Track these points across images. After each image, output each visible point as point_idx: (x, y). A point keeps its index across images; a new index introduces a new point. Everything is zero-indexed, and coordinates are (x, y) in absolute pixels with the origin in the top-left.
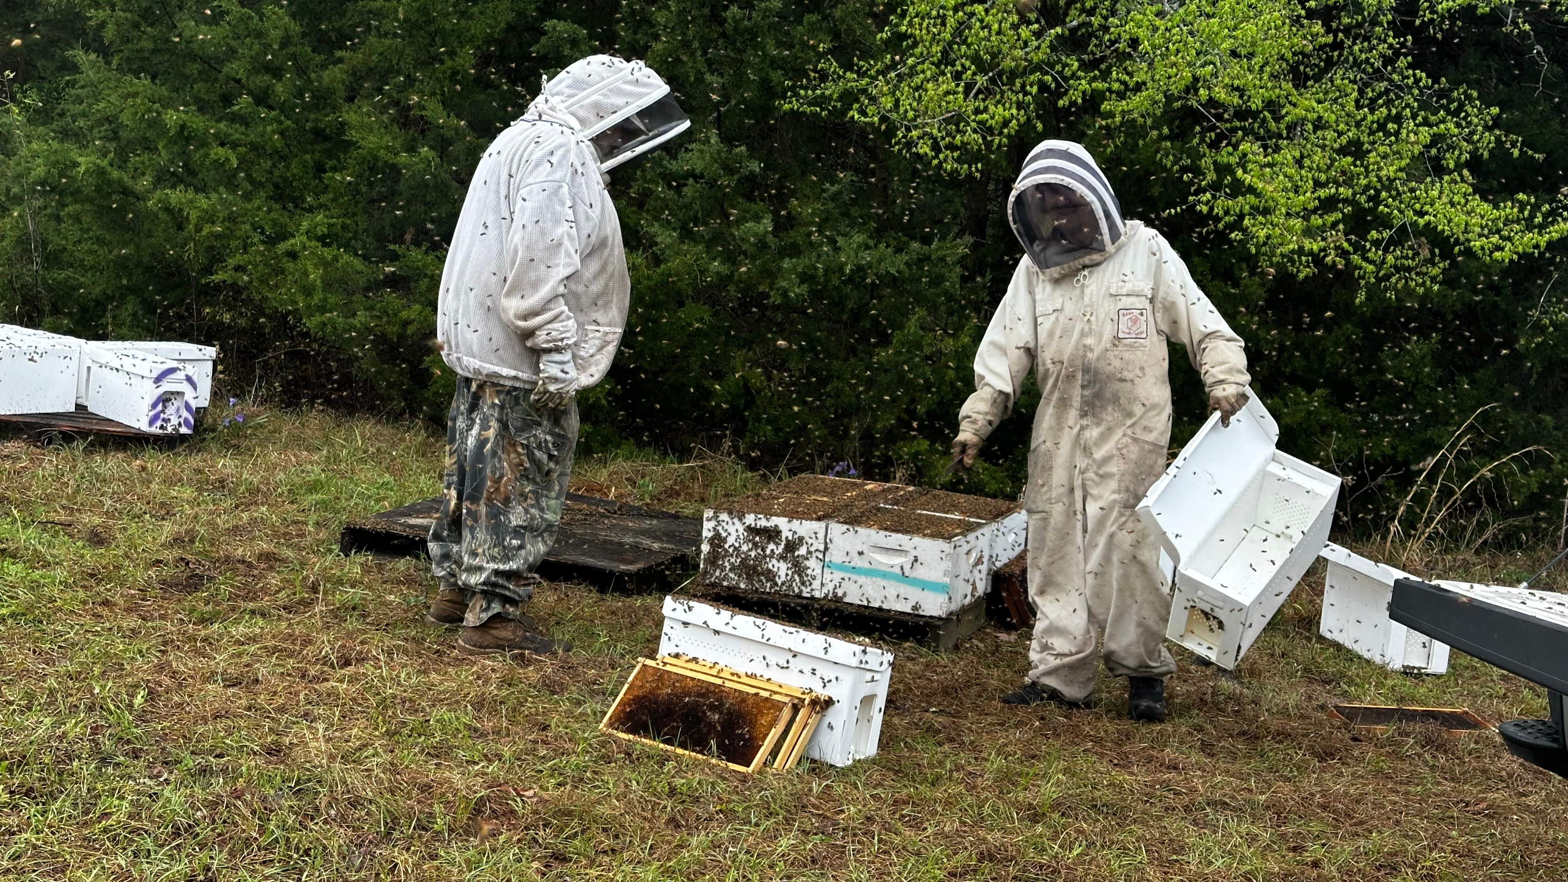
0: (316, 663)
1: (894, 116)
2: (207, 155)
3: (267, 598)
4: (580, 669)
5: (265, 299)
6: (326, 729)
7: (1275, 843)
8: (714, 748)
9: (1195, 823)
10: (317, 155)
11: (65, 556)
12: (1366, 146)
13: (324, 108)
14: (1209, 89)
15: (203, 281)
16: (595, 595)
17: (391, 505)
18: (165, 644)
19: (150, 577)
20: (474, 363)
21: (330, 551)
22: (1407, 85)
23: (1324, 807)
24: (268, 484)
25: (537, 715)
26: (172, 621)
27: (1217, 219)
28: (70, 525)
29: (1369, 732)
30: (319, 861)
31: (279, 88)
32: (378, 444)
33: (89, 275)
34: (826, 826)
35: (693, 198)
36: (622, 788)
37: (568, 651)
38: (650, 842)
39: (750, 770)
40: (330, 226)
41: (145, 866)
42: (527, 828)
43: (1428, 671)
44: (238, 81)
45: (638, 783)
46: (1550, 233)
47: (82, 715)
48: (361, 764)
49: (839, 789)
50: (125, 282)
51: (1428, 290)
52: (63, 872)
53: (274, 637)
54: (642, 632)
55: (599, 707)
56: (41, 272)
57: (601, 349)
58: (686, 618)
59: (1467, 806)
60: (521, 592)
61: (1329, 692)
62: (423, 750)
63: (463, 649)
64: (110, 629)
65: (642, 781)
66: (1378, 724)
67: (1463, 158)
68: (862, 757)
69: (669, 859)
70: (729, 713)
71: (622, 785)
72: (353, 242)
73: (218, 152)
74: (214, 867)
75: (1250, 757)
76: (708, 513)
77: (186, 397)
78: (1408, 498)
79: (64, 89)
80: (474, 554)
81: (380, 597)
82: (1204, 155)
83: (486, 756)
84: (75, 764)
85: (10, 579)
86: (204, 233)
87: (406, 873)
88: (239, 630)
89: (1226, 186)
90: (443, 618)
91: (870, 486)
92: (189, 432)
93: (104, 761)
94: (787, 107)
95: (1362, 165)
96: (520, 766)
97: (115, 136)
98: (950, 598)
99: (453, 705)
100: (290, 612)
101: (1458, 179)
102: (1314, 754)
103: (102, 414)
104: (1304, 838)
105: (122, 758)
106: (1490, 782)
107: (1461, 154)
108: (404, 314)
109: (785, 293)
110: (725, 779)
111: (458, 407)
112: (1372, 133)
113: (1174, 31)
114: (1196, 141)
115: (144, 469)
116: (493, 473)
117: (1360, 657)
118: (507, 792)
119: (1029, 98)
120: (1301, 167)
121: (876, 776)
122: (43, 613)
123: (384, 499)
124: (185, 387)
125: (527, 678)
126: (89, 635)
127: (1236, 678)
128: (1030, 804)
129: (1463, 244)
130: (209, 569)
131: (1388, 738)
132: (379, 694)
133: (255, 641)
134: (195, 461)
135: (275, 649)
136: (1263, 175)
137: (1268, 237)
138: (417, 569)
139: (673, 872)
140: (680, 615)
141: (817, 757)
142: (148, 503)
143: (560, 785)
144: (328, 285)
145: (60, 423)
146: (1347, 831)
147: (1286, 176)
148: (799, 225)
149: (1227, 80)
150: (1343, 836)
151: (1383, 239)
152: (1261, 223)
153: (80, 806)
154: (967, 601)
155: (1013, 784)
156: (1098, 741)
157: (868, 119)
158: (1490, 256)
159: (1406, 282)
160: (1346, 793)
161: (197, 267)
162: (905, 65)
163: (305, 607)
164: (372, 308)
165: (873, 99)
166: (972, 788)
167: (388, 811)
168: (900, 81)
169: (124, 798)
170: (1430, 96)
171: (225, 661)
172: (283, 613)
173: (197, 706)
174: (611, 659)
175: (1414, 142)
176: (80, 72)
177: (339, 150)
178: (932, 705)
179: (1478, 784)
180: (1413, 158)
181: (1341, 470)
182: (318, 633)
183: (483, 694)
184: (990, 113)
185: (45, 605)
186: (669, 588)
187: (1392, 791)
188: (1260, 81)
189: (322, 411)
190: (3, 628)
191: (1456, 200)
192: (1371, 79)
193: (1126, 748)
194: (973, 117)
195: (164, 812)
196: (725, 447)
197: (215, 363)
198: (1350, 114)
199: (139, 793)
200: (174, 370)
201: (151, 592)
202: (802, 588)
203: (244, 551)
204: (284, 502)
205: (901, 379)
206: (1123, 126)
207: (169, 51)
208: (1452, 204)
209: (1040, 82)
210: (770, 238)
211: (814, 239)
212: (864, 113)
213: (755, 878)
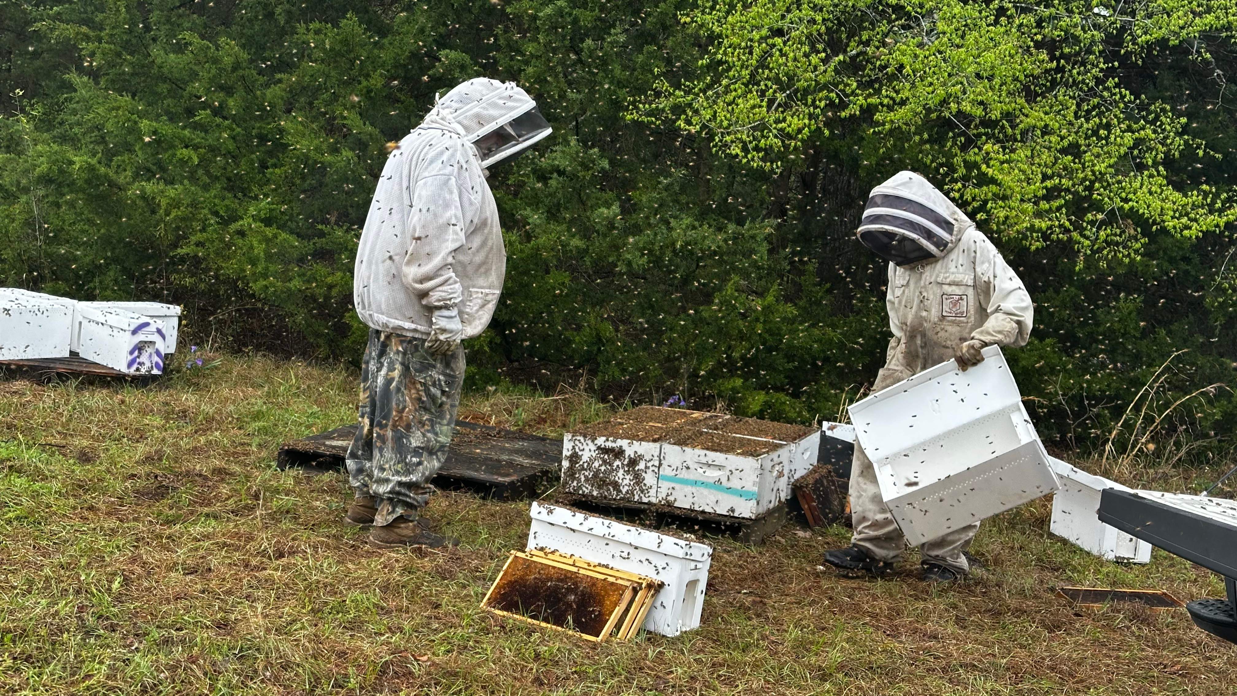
0: (256, 556)
1: (712, 125)
2: (174, 155)
3: (219, 504)
4: (466, 560)
5: (220, 268)
6: (264, 608)
8: (571, 622)
9: (950, 681)
11: (60, 471)
12: (1083, 147)
13: (267, 118)
14: (958, 103)
15: (171, 254)
16: (478, 501)
17: (318, 430)
18: (137, 540)
19: (127, 488)
20: (383, 319)
21: (270, 467)
22: (1115, 101)
23: (1052, 669)
24: (221, 413)
25: (431, 596)
26: (143, 522)
28: (64, 447)
29: (1088, 609)
31: (231, 102)
32: (308, 382)
33: (82, 249)
34: (659, 684)
35: (557, 188)
36: (498, 654)
39: (599, 639)
40: (271, 210)
42: (422, 686)
43: (1135, 561)
44: (200, 98)
45: (510, 650)
46: (1227, 215)
47: (71, 597)
48: (291, 636)
49: (669, 654)
50: (109, 254)
51: (1133, 261)
53: (223, 535)
54: (516, 530)
55: (480, 590)
56: (43, 247)
57: (483, 306)
58: (551, 519)
59: (1165, 668)
61: (1057, 578)
62: (341, 624)
63: (373, 545)
64: (95, 529)
65: (513, 649)
66: (1095, 602)
67: (1159, 157)
68: (688, 629)
70: (583, 594)
71: (498, 652)
72: (289, 223)
73: (183, 153)
75: (994, 629)
76: (567, 437)
77: (157, 346)
78: (1119, 425)
79: (63, 103)
80: (382, 469)
81: (308, 503)
82: (956, 155)
83: (390, 629)
84: (65, 636)
85: (15, 489)
86: (172, 216)
88: (197, 530)
89: (973, 178)
90: (357, 520)
91: (696, 414)
92: (160, 373)
93: (88, 634)
94: (629, 117)
95: (1080, 162)
96: (417, 637)
97: (103, 140)
98: (758, 503)
99: (365, 587)
100: (237, 515)
101: (1155, 173)
102: (1045, 626)
103: (90, 359)
105: (102, 631)
106: (1183, 649)
107: (1157, 154)
108: (329, 280)
109: (629, 264)
110: (579, 647)
111: (371, 353)
112: (1087, 137)
113: (931, 58)
114: (949, 144)
115: (123, 402)
117: (1081, 550)
118: (406, 657)
119: (818, 111)
120: (1032, 164)
121: (699, 644)
122: (42, 517)
123: (312, 425)
124: (156, 338)
125: (423, 567)
126: (78, 534)
127: (984, 566)
128: (820, 666)
129: (1159, 224)
130: (173, 481)
131: (1103, 614)
132: (306, 580)
133: (208, 538)
134: (162, 396)
135: (225, 544)
136: (1002, 169)
137: (1007, 218)
138: (338, 481)
140: (544, 516)
141: (652, 629)
142: (126, 429)
143: (448, 651)
144: (269, 257)
145: (57, 366)
146: (1070, 688)
147: (1020, 170)
148: (640, 210)
149: (972, 96)
150: (1067, 692)
151: (1097, 220)
152: (1001, 207)
153: (69, 669)
154: (771, 506)
155: (807, 650)
156: (874, 616)
157: (691, 127)
158: (1181, 233)
159: (1115, 254)
160: (1070, 658)
161: (166, 243)
162: (720, 85)
163: (249, 511)
164: (304, 275)
165: (696, 112)
166: (774, 654)
167: (312, 673)
168: (718, 98)
169: (103, 663)
170: (1133, 109)
171: (185, 554)
172: (231, 516)
173: (162, 590)
174: (490, 551)
175: (1121, 145)
176: (75, 91)
177: (278, 151)
178: (743, 588)
179: (1173, 650)
180: (1120, 157)
181: (1066, 402)
182: (258, 532)
183: (389, 580)
184: (788, 122)
185: (43, 510)
186: (534, 496)
187: (1106, 655)
188: (1000, 97)
189: (264, 356)
190: (9, 529)
191: (1153, 189)
192: (1086, 95)
193: (897, 622)
194: (774, 125)
195: (135, 674)
196: (582, 384)
197: (180, 319)
198: (1071, 124)
199: (115, 659)
200: (147, 324)
201: (127, 500)
202: (642, 495)
203: (201, 466)
204: (233, 428)
205: (720, 330)
206: (891, 131)
207: (144, 74)
208: (1151, 193)
209: (827, 98)
210: (618, 220)
211: (652, 220)
212: (689, 122)
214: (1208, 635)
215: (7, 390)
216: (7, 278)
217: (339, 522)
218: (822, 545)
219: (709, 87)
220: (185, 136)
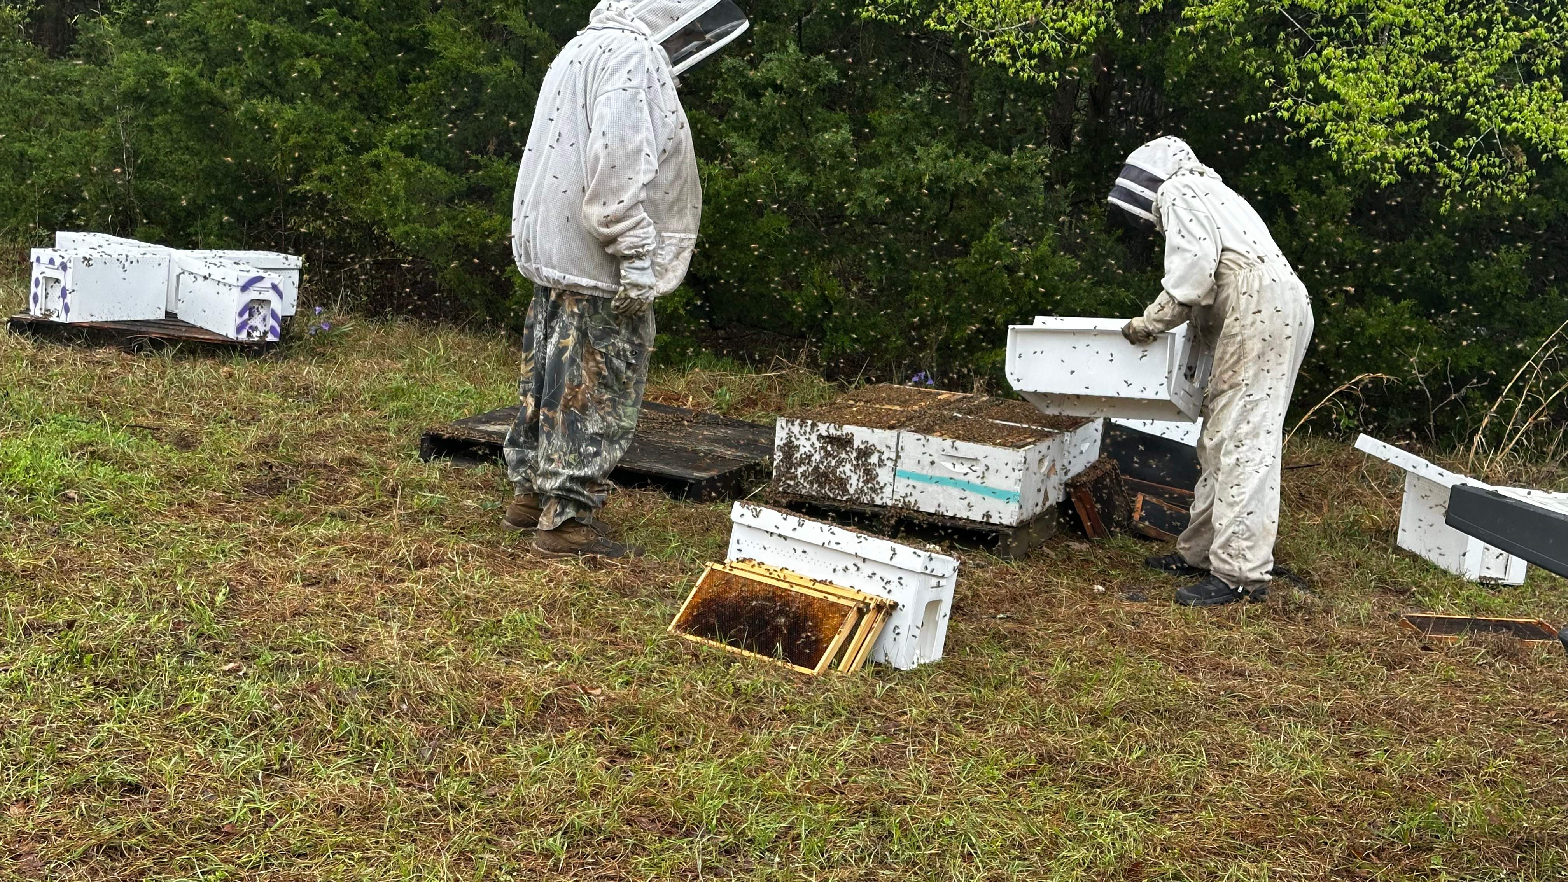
0: (391, 565)
1: (972, 24)
2: (292, 66)
3: (347, 502)
4: (651, 573)
5: (351, 209)
6: (401, 628)
7: (1338, 749)
8: (780, 650)
9: (1258, 728)
10: (401, 65)
11: (153, 459)
12: (1455, 51)
13: (407, 18)
15: (291, 191)
16: (669, 501)
17: (470, 412)
18: (247, 544)
19: (234, 480)
20: (555, 274)
21: (410, 456)
23: (1389, 714)
24: (352, 390)
25: (607, 617)
26: (255, 522)
27: (1298, 126)
28: (158, 429)
29: (1440, 641)
30: (390, 753)
32: (460, 353)
33: (180, 185)
34: (888, 727)
35: (772, 108)
36: (688, 688)
37: (641, 555)
38: (711, 740)
39: (815, 672)
40: (414, 136)
41: (223, 755)
42: (593, 725)
43: (1505, 582)
45: (704, 684)
47: (165, 611)
48: (433, 662)
49: (903, 691)
50: (213, 191)
51: (1516, 199)
52: (144, 760)
53: (353, 539)
54: (716, 537)
55: (668, 610)
56: (133, 182)
57: (677, 257)
58: (754, 522)
59: (1535, 714)
60: (595, 498)
61: (1403, 602)
62: (494, 649)
63: (536, 553)
64: (195, 530)
65: (707, 682)
66: (1451, 633)
67: (1554, 64)
68: (927, 661)
69: (730, 756)
70: (796, 617)
71: (688, 686)
72: (436, 152)
73: (303, 63)
74: (289, 757)
75: (1317, 665)
76: (781, 422)
77: (272, 306)
78: (1493, 410)
80: (550, 460)
81: (457, 501)
82: (1288, 62)
83: (555, 655)
84: (158, 657)
85: (98, 480)
86: (290, 143)
87: (474, 765)
88: (319, 532)
89: (1309, 92)
91: (945, 395)
92: (276, 340)
93: (186, 655)
94: (864, 15)
95: (1450, 71)
96: (589, 666)
97: (204, 47)
98: (1021, 507)
99: (525, 605)
100: (369, 516)
101: (1548, 85)
102: (1383, 662)
103: (192, 321)
104: (1366, 745)
105: (203, 653)
106: (1561, 692)
107: (1552, 59)
108: (486, 224)
109: (863, 204)
110: (790, 680)
111: (536, 316)
112: (1461, 38)
114: (1279, 47)
115: (231, 375)
116: (571, 380)
117: (1436, 568)
118: (575, 691)
119: (1109, 5)
120: (1387, 73)
121: (940, 680)
122: (131, 514)
123: (464, 406)
124: (271, 295)
125: (598, 581)
126: (174, 536)
127: (1309, 587)
128: (1092, 708)
129: (1551, 151)
130: (291, 473)
131: (1459, 648)
132: (453, 595)
133: (334, 543)
134: (282, 368)
135: (354, 550)
136: (1346, 81)
137: (1351, 144)
138: (494, 475)
139: (735, 769)
140: (749, 519)
141: (882, 661)
142: (235, 409)
143: (627, 683)
144: (411, 196)
145: (151, 330)
146: (1411, 738)
147: (1370, 82)
148: (880, 135)
150: (1407, 743)
151: (1470, 147)
152: (1343, 130)
153: (162, 697)
154: (1038, 510)
155: (1077, 689)
156: (1165, 648)
157: (944, 27)
159: (1493, 190)
160: (1413, 701)
161: (284, 177)
163: (384, 510)
164: (454, 218)
165: (951, 7)
166: (1034, 693)
167: (458, 706)
169: (204, 691)
171: (305, 561)
172: (362, 516)
173: (276, 604)
174: (682, 563)
175: (1504, 47)
177: (422, 61)
178: (998, 611)
179: (1548, 693)
180: (1502, 64)
181: (1425, 382)
182: (395, 536)
183: (555, 595)
184: (1069, 19)
185: (132, 506)
186: (739, 494)
187: (1460, 699)
189: (406, 320)
190: (91, 528)
191: (1545, 107)
193: (1193, 655)
194: (1051, 24)
195: (242, 704)
196: (803, 358)
197: (301, 272)
198: (1439, 19)
199: (218, 685)
200: (261, 278)
201: (234, 495)
202: (874, 495)
203: (326, 455)
204: (366, 409)
205: (980, 289)
206: (1205, 32)
208: (1541, 111)
210: (848, 148)
211: (894, 149)
212: (941, 21)
213: (816, 776)
215: (89, 358)
216: (88, 221)
217: (495, 525)
218: (1103, 560)
220: (306, 41)
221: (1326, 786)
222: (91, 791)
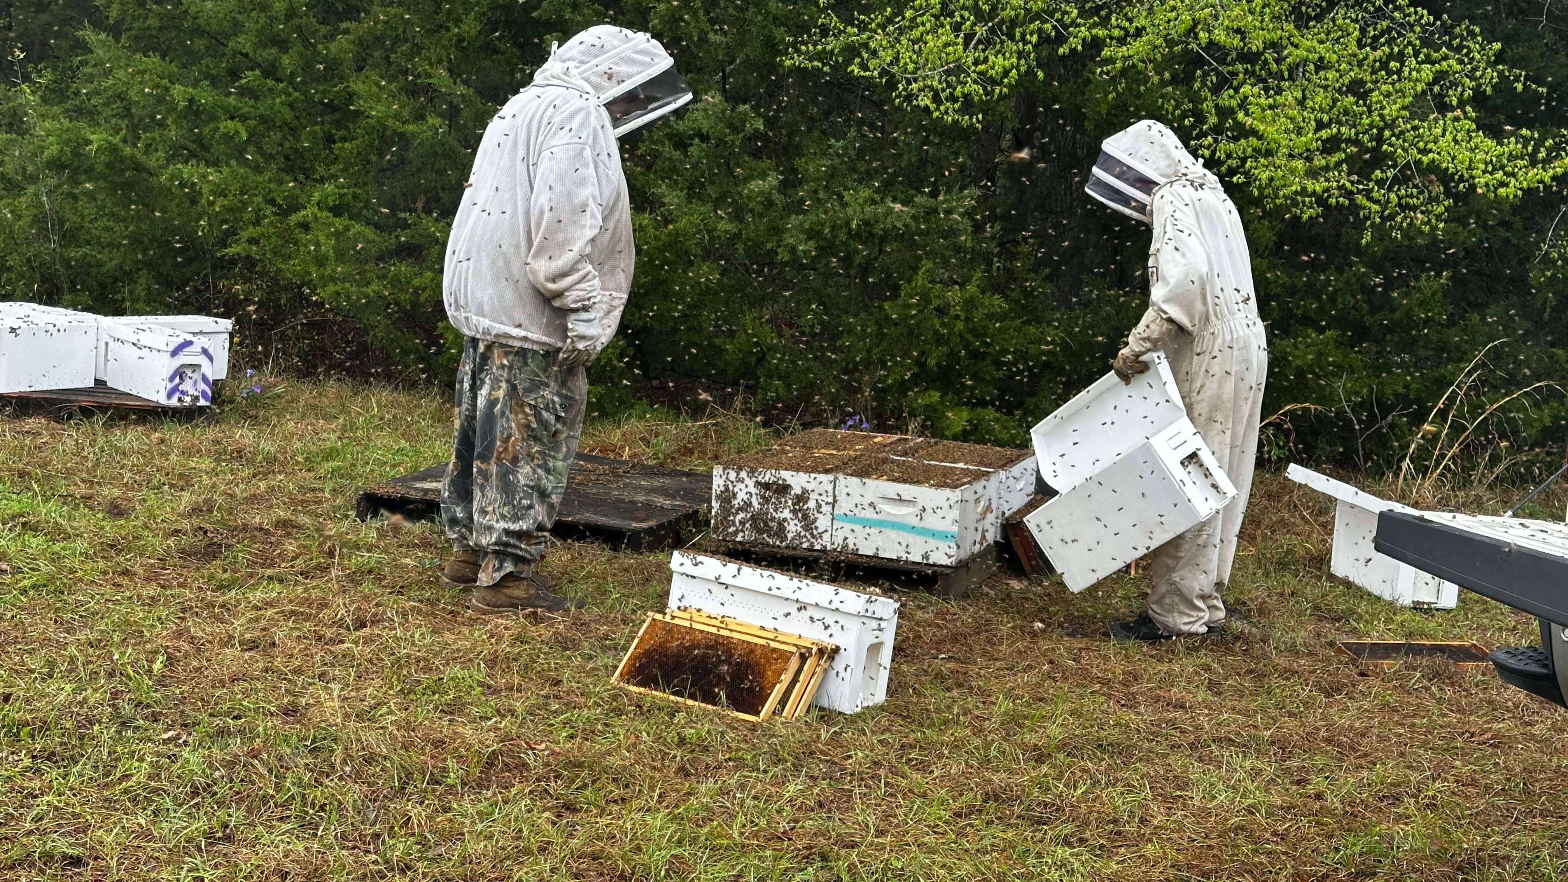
0: (331, 626)
1: (894, 69)
2: (217, 129)
3: (284, 565)
4: (593, 625)
5: (280, 270)
6: (342, 689)
7: (1279, 777)
8: (724, 698)
9: (1200, 759)
10: (327, 126)
11: (85, 528)
12: (1369, 85)
13: (332, 78)
14: (1209, 32)
15: (219, 255)
16: (608, 553)
17: (406, 470)
18: (184, 610)
19: (169, 547)
21: (347, 517)
22: (1409, 23)
23: (1329, 741)
24: (286, 452)
25: (549, 670)
26: (191, 588)
27: (1220, 163)
28: (90, 498)
29: (1376, 667)
30: (334, 816)
31: (285, 60)
32: (393, 411)
33: (106, 251)
34: (833, 771)
35: (700, 158)
36: (632, 739)
38: (657, 791)
39: (759, 718)
40: (342, 196)
41: (164, 825)
42: (538, 780)
43: (1438, 606)
44: (246, 55)
45: (648, 734)
46: (1555, 168)
47: (102, 681)
48: (375, 722)
49: (847, 735)
50: (140, 257)
51: (1434, 229)
52: (84, 832)
53: (290, 601)
54: (656, 587)
55: (610, 662)
56: (58, 250)
59: (1472, 736)
60: (533, 551)
61: (1338, 629)
62: (437, 708)
63: (476, 609)
64: (130, 598)
65: (652, 732)
66: (1386, 658)
67: (1466, 95)
68: (871, 704)
69: (677, 806)
70: (738, 664)
71: (633, 737)
72: (364, 211)
73: (228, 126)
74: (232, 824)
75: (1256, 695)
76: (717, 470)
77: (203, 370)
78: (1419, 436)
79: (77, 67)
81: (395, 560)
82: (1206, 99)
83: (498, 711)
84: (95, 728)
85: (31, 551)
86: (217, 207)
87: (420, 825)
88: (257, 596)
89: (1228, 129)
90: (457, 579)
91: (879, 438)
92: (208, 404)
93: (124, 725)
94: (788, 63)
95: (1365, 105)
96: (532, 721)
97: (127, 113)
98: (958, 547)
99: (467, 663)
100: (307, 578)
101: (1462, 116)
102: (1321, 690)
103: (121, 388)
104: (1307, 772)
105: (142, 722)
106: (1496, 713)
107: (1464, 91)
108: (416, 282)
109: (792, 250)
110: (735, 728)
112: (1374, 72)
114: (1197, 85)
115: (163, 441)
117: (1369, 594)
118: (519, 746)
119: (1029, 47)
120: (1304, 108)
121: (884, 722)
122: (65, 584)
123: (399, 464)
124: (202, 360)
125: (540, 636)
126: (110, 605)
127: (1246, 618)
128: (1035, 745)
129: (1467, 181)
130: (227, 537)
131: (1395, 672)
132: (393, 654)
133: (272, 606)
134: (213, 433)
135: (293, 613)
136: (1264, 117)
137: (1271, 179)
138: (432, 532)
139: (682, 819)
140: (689, 568)
141: (826, 705)
142: (167, 474)
143: (572, 737)
144: (340, 255)
145: (80, 398)
146: (1351, 764)
147: (1287, 117)
148: (807, 181)
149: (1226, 22)
150: (1347, 769)
151: (1387, 179)
152: (1264, 166)
153: (101, 768)
154: (976, 548)
155: (1020, 727)
156: (1105, 682)
157: (868, 73)
158: (1495, 192)
159: (1412, 221)
160: (1351, 727)
161: (211, 240)
162: (904, 18)
163: (322, 572)
164: (384, 276)
165: (874, 53)
166: (978, 732)
167: (402, 766)
168: (901, 34)
169: (143, 760)
170: (1432, 33)
171: (242, 625)
172: (300, 578)
173: (215, 670)
174: (623, 614)
175: (1417, 80)
176: (92, 52)
177: (348, 121)
178: (940, 651)
179: (1483, 715)
180: (1416, 96)
181: (1352, 410)
182: (334, 597)
183: (496, 651)
184: (990, 63)
185: (66, 577)
186: (679, 543)
187: (1398, 724)
188: (1262, 22)
189: (339, 380)
190: (25, 600)
191: (1459, 137)
192: (1374, 17)
193: (1134, 689)
194: (973, 68)
195: (183, 773)
196: (737, 405)
197: (232, 335)
198: (1352, 54)
199: (158, 754)
200: (189, 343)
201: (170, 561)
202: (813, 541)
203: (261, 518)
204: (301, 470)
205: (911, 331)
206: (1124, 72)
207: (176, 28)
208: (1456, 142)
209: (1040, 31)
210: (775, 196)
211: (821, 195)
212: (864, 67)
213: (763, 823)
214: (1527, 695)
215: (18, 429)
216: (14, 290)
217: (435, 583)
218: (1041, 598)
219: (890, 21)
220: (230, 104)
221: (1269, 815)
222: (32, 865)
